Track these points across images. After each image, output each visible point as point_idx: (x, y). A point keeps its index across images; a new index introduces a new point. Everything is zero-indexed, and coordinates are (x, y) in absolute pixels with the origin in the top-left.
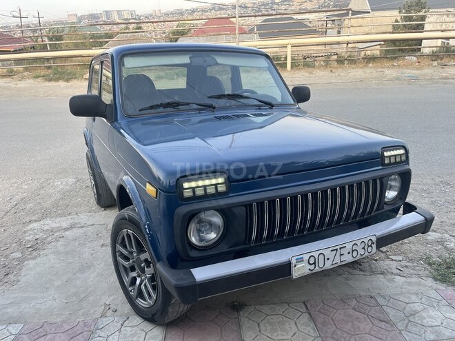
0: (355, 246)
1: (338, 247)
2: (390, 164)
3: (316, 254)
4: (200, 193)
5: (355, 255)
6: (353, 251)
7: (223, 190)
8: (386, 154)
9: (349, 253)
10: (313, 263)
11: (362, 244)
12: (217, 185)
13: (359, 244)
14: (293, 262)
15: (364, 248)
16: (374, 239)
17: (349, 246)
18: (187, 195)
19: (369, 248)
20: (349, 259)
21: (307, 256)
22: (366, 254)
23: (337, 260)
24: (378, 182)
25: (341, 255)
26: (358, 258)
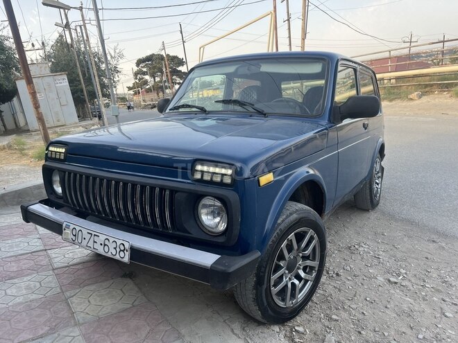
1: (93, 233)
2: (201, 181)
3: (78, 229)
4: (53, 156)
5: (107, 250)
6: (105, 245)
7: (62, 157)
8: (199, 167)
9: (101, 244)
10: (75, 236)
11: (114, 243)
12: (60, 153)
13: (111, 241)
14: (64, 225)
15: (115, 248)
16: (127, 246)
17: (102, 238)
18: (49, 155)
19: (121, 252)
20: (101, 250)
21: (72, 227)
22: (117, 257)
23: (91, 244)
24: (168, 192)
25: (95, 242)
26: (109, 255)
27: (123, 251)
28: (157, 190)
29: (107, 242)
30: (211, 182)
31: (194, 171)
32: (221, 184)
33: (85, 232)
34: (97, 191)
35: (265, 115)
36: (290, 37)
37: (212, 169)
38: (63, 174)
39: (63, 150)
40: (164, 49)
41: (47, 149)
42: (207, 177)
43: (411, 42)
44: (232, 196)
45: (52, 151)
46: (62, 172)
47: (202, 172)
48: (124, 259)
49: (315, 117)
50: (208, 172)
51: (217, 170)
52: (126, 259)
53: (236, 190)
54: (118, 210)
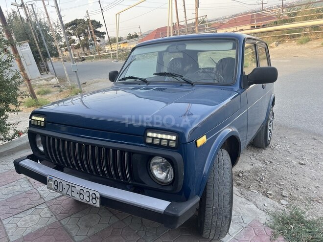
0: (82, 190)
1: (71, 185)
2: (152, 145)
3: (59, 181)
4: (36, 124)
5: (82, 198)
6: (80, 194)
7: (42, 125)
8: (150, 134)
9: (78, 193)
10: (57, 186)
11: (88, 192)
12: (41, 121)
13: (85, 191)
14: (48, 178)
15: (89, 197)
16: (98, 195)
17: (78, 188)
18: (32, 123)
19: (94, 200)
20: (77, 197)
21: (54, 179)
22: (91, 203)
23: (69, 193)
24: (126, 154)
25: (72, 191)
26: (84, 201)
27: (95, 198)
28: (118, 151)
29: (82, 192)
30: (160, 146)
31: (145, 136)
32: (168, 147)
33: (64, 183)
34: (72, 151)
35: (192, 84)
36: (184, 5)
37: (159, 136)
38: (44, 138)
39: (43, 119)
40: (88, 16)
41: (30, 118)
42: (157, 142)
43: (263, 4)
44: (177, 156)
45: (34, 120)
46: (43, 136)
47: (153, 138)
48: (96, 205)
49: (230, 85)
50: (157, 138)
51: (164, 136)
52: (98, 204)
53: (180, 152)
54: (89, 166)
